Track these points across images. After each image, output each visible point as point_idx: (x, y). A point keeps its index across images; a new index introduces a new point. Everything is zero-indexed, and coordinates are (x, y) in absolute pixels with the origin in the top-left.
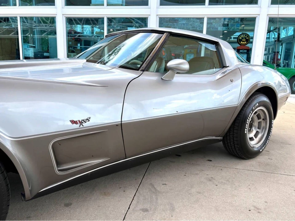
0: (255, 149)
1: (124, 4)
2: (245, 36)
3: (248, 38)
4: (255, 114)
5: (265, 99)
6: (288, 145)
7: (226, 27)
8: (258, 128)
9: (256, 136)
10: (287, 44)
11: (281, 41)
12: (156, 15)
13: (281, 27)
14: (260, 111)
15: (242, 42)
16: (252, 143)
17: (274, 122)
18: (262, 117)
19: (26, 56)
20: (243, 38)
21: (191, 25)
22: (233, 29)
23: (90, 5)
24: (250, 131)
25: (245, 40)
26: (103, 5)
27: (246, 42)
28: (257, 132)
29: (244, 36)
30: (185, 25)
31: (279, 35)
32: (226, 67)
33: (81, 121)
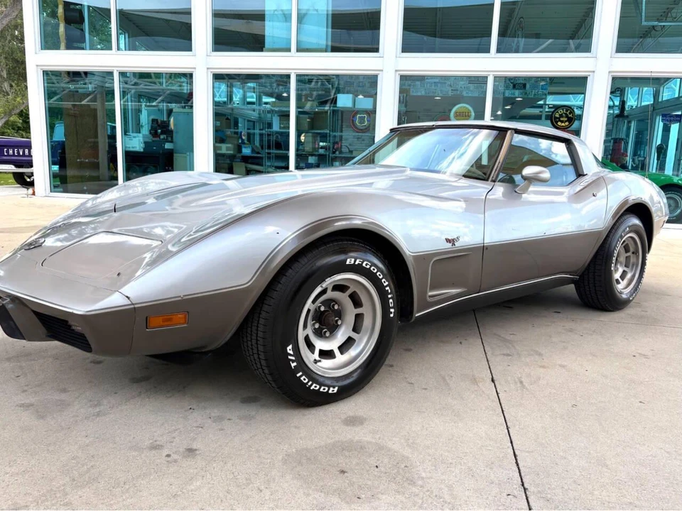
0: (624, 296)
1: (329, 49)
2: (567, 111)
3: (571, 116)
4: (622, 244)
5: (637, 222)
6: (666, 297)
7: (521, 91)
8: (626, 266)
9: (623, 277)
10: (639, 121)
11: (627, 116)
12: (394, 71)
13: (627, 89)
14: (630, 239)
15: (559, 124)
16: (620, 287)
17: (649, 257)
18: (632, 249)
19: (128, 149)
20: (562, 114)
21: (451, 86)
22: (535, 95)
23: (262, 51)
24: (616, 270)
25: (566, 119)
26: (289, 50)
27: (567, 123)
28: (624, 271)
29: (563, 111)
30: (439, 85)
31: (623, 103)
32: (584, 175)
33: (453, 240)
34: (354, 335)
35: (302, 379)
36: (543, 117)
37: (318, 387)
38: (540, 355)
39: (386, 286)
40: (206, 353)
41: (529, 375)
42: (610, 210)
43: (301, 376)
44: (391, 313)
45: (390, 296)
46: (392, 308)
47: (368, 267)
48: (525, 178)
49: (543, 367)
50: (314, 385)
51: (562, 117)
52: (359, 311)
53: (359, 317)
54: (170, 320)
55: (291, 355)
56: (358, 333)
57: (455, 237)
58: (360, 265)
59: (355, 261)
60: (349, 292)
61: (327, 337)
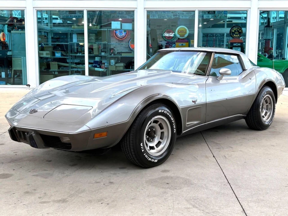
0: (266, 123)
3: (240, 31)
4: (264, 100)
5: (269, 89)
7: (213, 15)
8: (267, 110)
9: (266, 115)
12: (143, 8)
14: (267, 97)
15: (235, 35)
16: (264, 119)
17: (277, 105)
18: (269, 102)
20: (236, 30)
22: (220, 17)
24: (262, 112)
25: (238, 33)
27: (239, 35)
28: (266, 112)
29: (237, 29)
31: (269, 19)
32: (246, 70)
33: (195, 101)
34: (161, 140)
35: (146, 156)
36: (226, 26)
37: (151, 159)
38: (232, 147)
39: (173, 120)
40: (109, 149)
41: (228, 154)
42: (258, 85)
43: (145, 155)
44: (174, 131)
45: (174, 124)
46: (175, 129)
47: (166, 113)
48: (221, 74)
49: (233, 151)
50: (150, 159)
51: (236, 32)
52: (162, 131)
53: (162, 133)
54: (101, 135)
55: (142, 147)
56: (162, 139)
57: (195, 100)
58: (164, 112)
59: (162, 111)
60: (159, 123)
61: (151, 142)
